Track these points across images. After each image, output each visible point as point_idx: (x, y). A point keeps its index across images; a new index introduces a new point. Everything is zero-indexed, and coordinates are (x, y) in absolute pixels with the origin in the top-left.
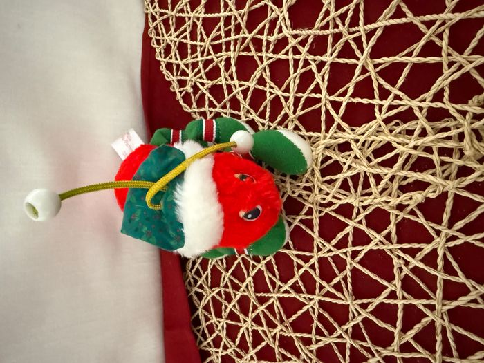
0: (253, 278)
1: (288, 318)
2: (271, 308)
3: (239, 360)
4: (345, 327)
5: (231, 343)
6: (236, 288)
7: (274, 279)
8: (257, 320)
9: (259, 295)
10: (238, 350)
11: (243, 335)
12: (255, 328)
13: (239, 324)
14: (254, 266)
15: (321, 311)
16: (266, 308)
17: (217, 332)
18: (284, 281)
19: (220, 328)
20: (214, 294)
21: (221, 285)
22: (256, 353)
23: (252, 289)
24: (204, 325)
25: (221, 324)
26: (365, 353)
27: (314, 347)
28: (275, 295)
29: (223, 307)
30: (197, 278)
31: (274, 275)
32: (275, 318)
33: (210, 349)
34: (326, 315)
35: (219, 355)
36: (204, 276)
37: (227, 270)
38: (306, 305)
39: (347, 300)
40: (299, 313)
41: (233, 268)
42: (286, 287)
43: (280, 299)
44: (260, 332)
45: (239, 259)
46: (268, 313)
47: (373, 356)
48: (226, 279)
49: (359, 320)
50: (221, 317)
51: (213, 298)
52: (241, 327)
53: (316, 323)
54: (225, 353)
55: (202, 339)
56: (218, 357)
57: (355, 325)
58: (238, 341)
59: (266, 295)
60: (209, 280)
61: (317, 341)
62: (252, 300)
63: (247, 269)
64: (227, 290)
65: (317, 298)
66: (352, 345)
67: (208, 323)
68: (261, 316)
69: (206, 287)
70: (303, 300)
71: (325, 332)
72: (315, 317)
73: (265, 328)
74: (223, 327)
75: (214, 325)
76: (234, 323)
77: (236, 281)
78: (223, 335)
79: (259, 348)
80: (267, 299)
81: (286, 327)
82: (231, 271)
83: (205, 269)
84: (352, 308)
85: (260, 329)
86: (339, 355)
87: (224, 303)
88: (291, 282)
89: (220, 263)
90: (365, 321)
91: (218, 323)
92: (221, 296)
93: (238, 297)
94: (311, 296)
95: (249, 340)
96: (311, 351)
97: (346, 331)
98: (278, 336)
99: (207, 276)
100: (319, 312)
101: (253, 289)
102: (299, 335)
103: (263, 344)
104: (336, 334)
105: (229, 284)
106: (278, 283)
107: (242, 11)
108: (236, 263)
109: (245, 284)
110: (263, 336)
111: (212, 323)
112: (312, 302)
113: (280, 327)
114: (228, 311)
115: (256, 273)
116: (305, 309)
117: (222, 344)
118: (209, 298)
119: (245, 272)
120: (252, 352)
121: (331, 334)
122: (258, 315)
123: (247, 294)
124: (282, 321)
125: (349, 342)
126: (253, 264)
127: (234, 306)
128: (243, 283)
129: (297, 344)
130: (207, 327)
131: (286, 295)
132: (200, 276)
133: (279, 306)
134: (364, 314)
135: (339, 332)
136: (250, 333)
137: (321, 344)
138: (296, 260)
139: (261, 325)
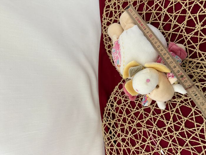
0: (125, 111)
1: (137, 118)
2: (132, 118)
3: (126, 137)
4: (150, 113)
5: (123, 134)
6: (121, 116)
7: (131, 109)
8: (129, 123)
9: (128, 116)
10: (126, 135)
11: (126, 129)
12: (129, 125)
13: (124, 127)
14: (125, 108)
15: (145, 112)
16: (131, 118)
17: (118, 132)
18: (134, 108)
19: (118, 130)
20: (115, 121)
21: (116, 118)
22: (131, 133)
23: (126, 115)
24: (113, 132)
26: (156, 118)
27: (145, 122)
28: (132, 113)
29: (118, 124)
30: (107, 119)
31: (131, 108)
32: (134, 119)
33: (117, 139)
34: (146, 112)
35: (120, 139)
36: (110, 118)
37: (117, 113)
38: (140, 112)
40: (139, 115)
41: (119, 111)
42: (135, 110)
43: (134, 114)
44: (131, 126)
45: (120, 108)
46: (131, 119)
47: (158, 117)
48: (117, 115)
49: (153, 109)
50: (118, 127)
51: (115, 123)
53: (144, 115)
54: (122, 137)
55: (114, 137)
56: (120, 140)
58: (125, 132)
59: (130, 114)
60: (112, 118)
61: (145, 120)
62: (127, 117)
64: (118, 118)
65: (143, 109)
66: (153, 117)
67: (115, 131)
68: (130, 121)
69: (112, 120)
70: (140, 111)
71: (146, 117)
72: (143, 114)
73: (132, 124)
74: (119, 130)
76: (123, 127)
77: (120, 115)
78: (120, 132)
79: (131, 130)
80: (130, 115)
81: (137, 120)
82: (118, 112)
84: (151, 107)
85: (130, 125)
86: (151, 121)
87: (118, 122)
88: (135, 108)
89: (114, 112)
90: (155, 109)
91: (117, 130)
92: (117, 121)
93: (122, 119)
94: (141, 109)
95: (128, 130)
96: (145, 123)
97: (151, 114)
98: (136, 124)
99: (111, 117)
102: (141, 121)
103: (132, 129)
104: (149, 116)
105: (118, 116)
106: (132, 109)
108: (119, 109)
109: (123, 114)
110: (132, 127)
111: (116, 131)
112: (142, 110)
113: (135, 121)
114: (120, 124)
115: (126, 110)
116: (140, 113)
117: (121, 135)
118: (113, 123)
119: (123, 111)
120: (130, 133)
121: (148, 117)
122: (129, 121)
123: (125, 117)
124: (136, 119)
125: (152, 116)
127: (122, 122)
128: (122, 114)
129: (141, 123)
130: (115, 132)
131: (135, 112)
132: (108, 118)
134: (154, 108)
135: (150, 115)
136: (128, 128)
137: (146, 120)
138: (135, 101)
139: (131, 124)
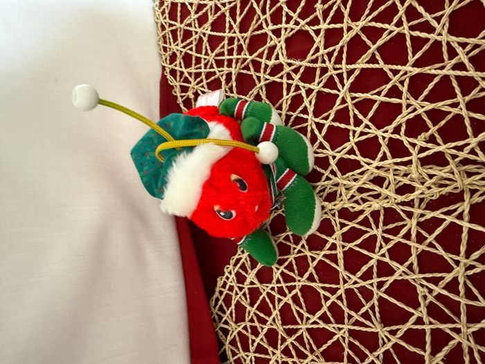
25: (249, 358)
39: (377, 328)
52: (270, 360)
57: (385, 351)
63: (273, 303)
75: (242, 360)
83: (228, 305)
100: (349, 341)
101: (280, 322)
107: (245, 35)
126: (279, 298)
133: (309, 338)
